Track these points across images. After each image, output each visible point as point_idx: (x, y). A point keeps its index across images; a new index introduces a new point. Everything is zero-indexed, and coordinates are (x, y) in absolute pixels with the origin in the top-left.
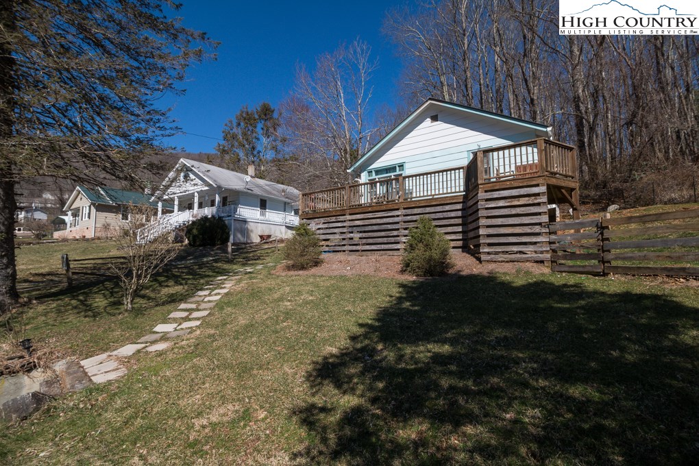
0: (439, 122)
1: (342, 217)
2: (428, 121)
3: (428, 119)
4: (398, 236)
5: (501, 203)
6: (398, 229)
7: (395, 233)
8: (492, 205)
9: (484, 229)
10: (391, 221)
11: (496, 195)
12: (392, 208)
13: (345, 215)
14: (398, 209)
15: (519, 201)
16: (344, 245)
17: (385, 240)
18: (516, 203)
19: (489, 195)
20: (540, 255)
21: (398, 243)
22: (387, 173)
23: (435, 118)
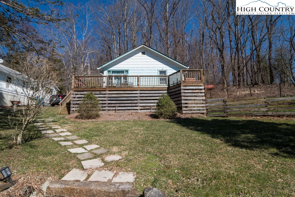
0: (145, 55)
1: (104, 92)
2: (140, 54)
3: (141, 53)
4: (137, 103)
5: (189, 91)
6: (137, 100)
7: (136, 102)
8: (186, 91)
9: (184, 101)
10: (133, 96)
11: (188, 88)
12: (134, 90)
13: (106, 91)
14: (137, 90)
15: (195, 91)
16: (105, 107)
17: (130, 105)
18: (194, 91)
19: (185, 88)
20: (203, 111)
21: (137, 106)
22: (118, 73)
23: (144, 53)
